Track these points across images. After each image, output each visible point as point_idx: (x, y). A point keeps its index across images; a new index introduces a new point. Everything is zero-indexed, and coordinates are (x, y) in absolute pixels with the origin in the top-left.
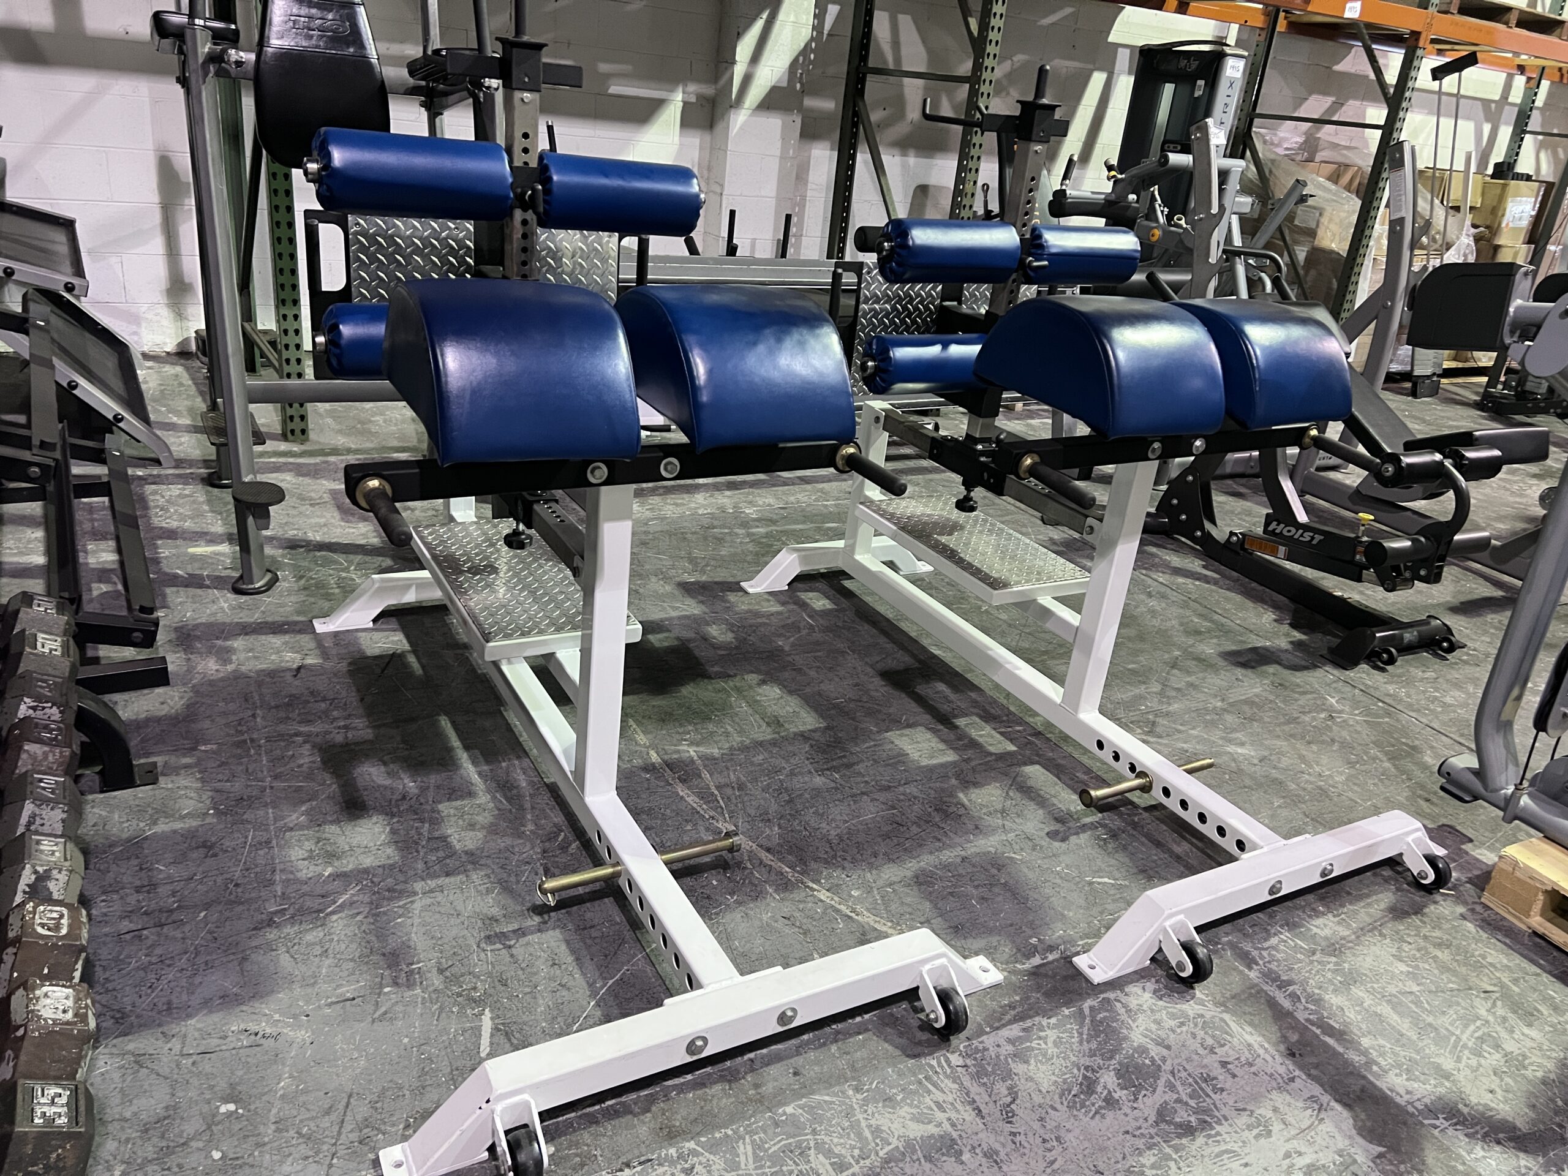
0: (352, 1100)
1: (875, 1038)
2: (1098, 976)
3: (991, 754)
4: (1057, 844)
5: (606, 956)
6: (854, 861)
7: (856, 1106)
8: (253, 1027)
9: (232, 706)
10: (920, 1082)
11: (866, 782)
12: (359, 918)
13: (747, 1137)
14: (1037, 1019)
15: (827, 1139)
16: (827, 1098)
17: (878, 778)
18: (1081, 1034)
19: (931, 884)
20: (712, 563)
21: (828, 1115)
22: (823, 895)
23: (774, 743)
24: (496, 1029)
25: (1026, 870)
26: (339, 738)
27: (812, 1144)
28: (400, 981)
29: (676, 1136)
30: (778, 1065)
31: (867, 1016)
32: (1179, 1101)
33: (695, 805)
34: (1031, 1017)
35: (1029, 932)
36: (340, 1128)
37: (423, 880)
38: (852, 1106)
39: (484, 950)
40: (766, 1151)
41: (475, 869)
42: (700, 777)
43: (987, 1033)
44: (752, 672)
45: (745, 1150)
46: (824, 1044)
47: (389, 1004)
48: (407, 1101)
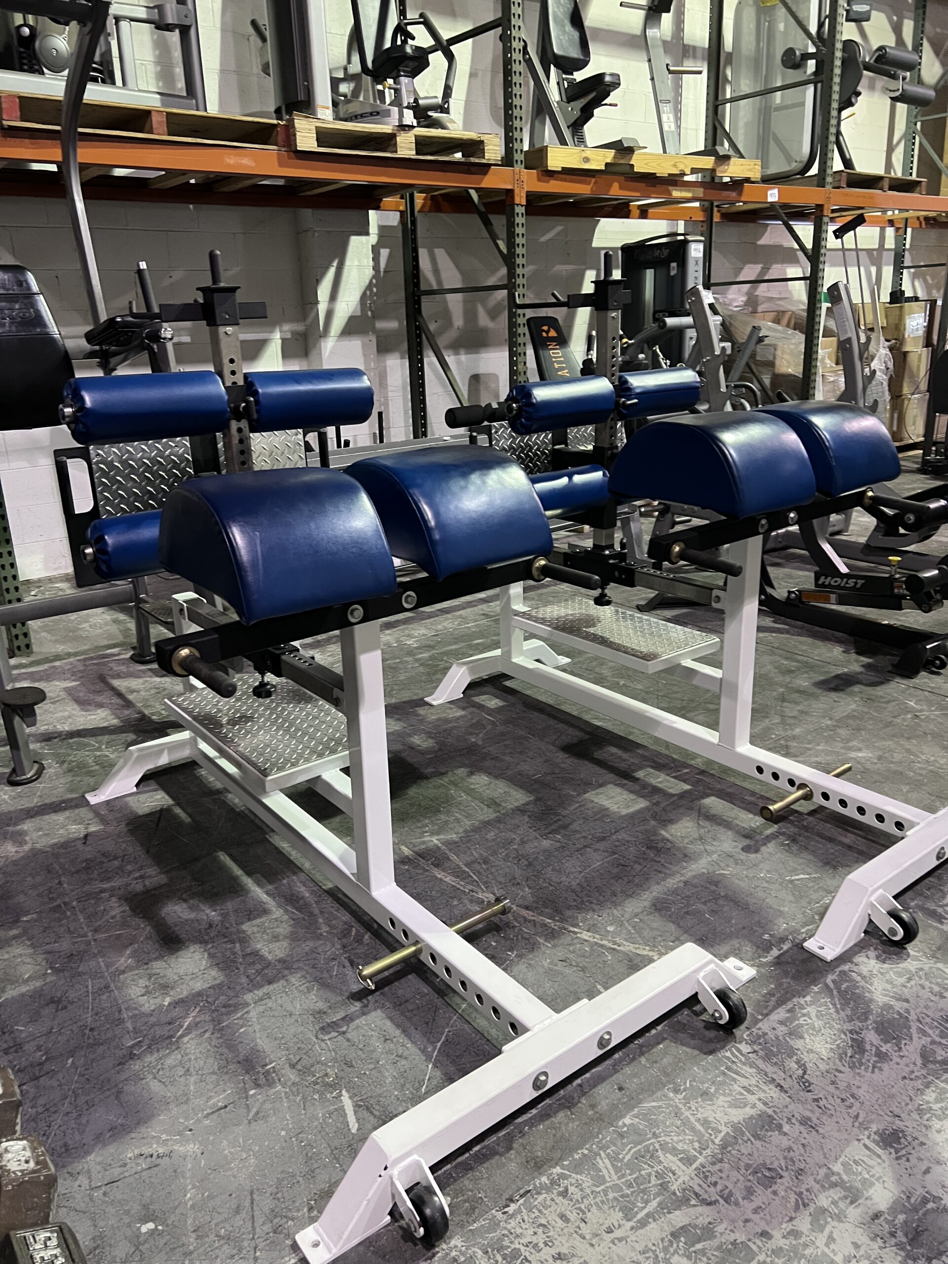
0: (255, 1196)
1: (673, 1044)
2: (829, 954)
3: (673, 795)
4: (753, 856)
5: (427, 1024)
6: (600, 903)
7: (681, 1106)
8: (146, 1150)
9: (39, 879)
10: (724, 1074)
11: (584, 837)
12: (207, 1035)
13: (601, 1152)
14: (795, 1000)
15: (668, 1139)
16: (654, 1104)
17: (592, 832)
18: (834, 1005)
19: (668, 909)
20: (396, 687)
21: (661, 1117)
22: (585, 935)
23: (498, 820)
24: (357, 1106)
25: (737, 882)
26: (139, 887)
27: (657, 1146)
28: (260, 1082)
29: (542, 1166)
30: (604, 1084)
31: (659, 1028)
32: (933, 1042)
33: (453, 883)
34: (789, 999)
35: (761, 931)
36: (253, 1223)
37: (250, 991)
38: (677, 1106)
39: (323, 1040)
40: (622, 1160)
41: (291, 974)
42: (450, 860)
43: (761, 1020)
44: (460, 767)
45: (604, 1163)
46: (634, 1059)
47: (258, 1104)
48: (303, 1187)
